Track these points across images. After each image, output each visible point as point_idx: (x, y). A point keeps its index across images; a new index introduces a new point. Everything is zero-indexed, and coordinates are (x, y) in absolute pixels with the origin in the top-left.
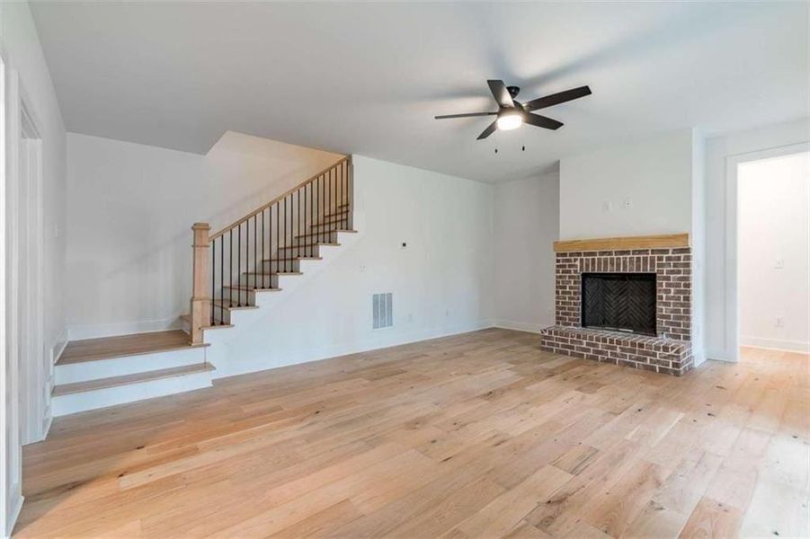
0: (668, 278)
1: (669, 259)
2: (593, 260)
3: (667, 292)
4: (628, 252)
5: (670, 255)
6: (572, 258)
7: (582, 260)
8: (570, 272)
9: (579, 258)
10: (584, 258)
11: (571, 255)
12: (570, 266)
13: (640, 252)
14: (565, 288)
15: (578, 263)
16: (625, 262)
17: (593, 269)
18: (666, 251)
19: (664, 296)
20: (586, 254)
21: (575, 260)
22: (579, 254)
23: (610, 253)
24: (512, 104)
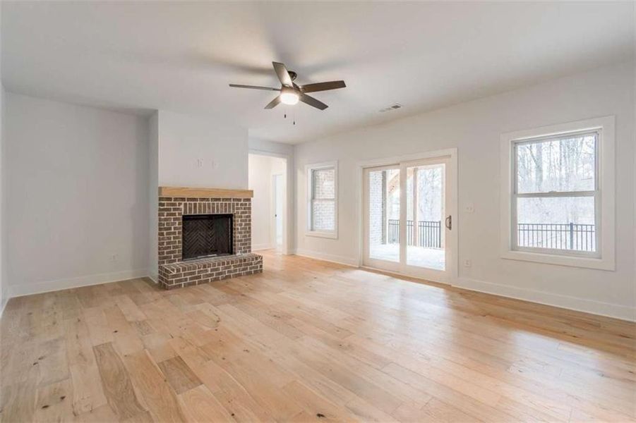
0: (241, 217)
1: (241, 204)
2: (195, 205)
3: (241, 225)
4: (219, 199)
5: (242, 202)
6: (177, 202)
7: (185, 204)
8: (174, 214)
9: (183, 202)
10: (188, 203)
11: (176, 199)
12: (174, 209)
13: (227, 199)
14: (170, 229)
15: (182, 207)
16: (217, 206)
17: (195, 212)
18: (240, 200)
19: (239, 228)
20: (189, 199)
21: (180, 204)
22: (183, 199)
23: (208, 200)
24: (292, 85)
